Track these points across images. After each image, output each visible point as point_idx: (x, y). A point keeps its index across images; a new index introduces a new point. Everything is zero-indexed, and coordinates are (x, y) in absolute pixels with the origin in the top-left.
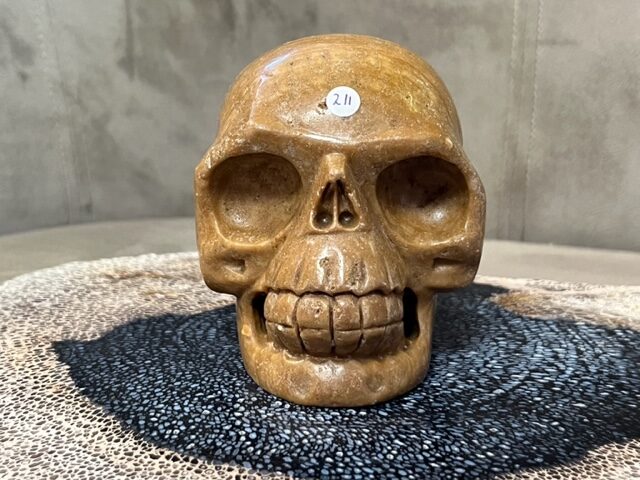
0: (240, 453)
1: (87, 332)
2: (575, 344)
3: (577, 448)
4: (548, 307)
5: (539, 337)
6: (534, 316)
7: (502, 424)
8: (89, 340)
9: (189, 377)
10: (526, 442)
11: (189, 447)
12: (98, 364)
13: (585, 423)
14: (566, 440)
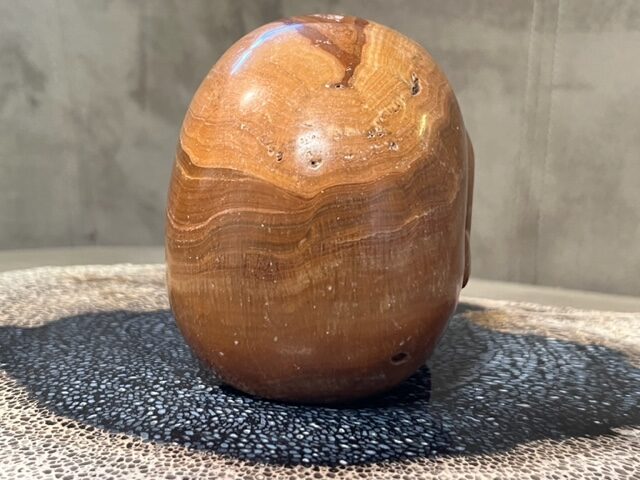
0: (141, 425)
1: (31, 320)
2: (539, 355)
3: (506, 441)
4: (521, 324)
5: (502, 347)
6: (503, 330)
7: (433, 416)
8: (30, 326)
9: (118, 360)
10: (453, 433)
11: (90, 417)
12: (30, 345)
13: (524, 421)
14: (497, 434)
